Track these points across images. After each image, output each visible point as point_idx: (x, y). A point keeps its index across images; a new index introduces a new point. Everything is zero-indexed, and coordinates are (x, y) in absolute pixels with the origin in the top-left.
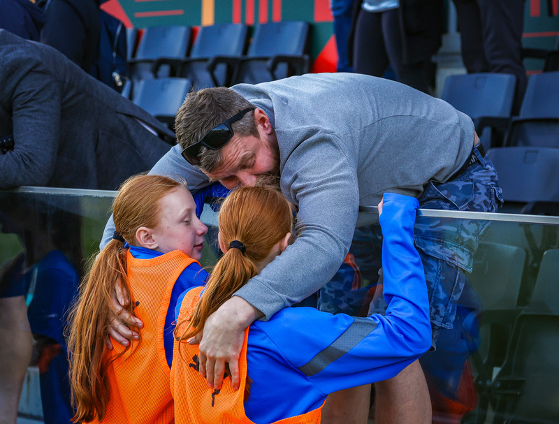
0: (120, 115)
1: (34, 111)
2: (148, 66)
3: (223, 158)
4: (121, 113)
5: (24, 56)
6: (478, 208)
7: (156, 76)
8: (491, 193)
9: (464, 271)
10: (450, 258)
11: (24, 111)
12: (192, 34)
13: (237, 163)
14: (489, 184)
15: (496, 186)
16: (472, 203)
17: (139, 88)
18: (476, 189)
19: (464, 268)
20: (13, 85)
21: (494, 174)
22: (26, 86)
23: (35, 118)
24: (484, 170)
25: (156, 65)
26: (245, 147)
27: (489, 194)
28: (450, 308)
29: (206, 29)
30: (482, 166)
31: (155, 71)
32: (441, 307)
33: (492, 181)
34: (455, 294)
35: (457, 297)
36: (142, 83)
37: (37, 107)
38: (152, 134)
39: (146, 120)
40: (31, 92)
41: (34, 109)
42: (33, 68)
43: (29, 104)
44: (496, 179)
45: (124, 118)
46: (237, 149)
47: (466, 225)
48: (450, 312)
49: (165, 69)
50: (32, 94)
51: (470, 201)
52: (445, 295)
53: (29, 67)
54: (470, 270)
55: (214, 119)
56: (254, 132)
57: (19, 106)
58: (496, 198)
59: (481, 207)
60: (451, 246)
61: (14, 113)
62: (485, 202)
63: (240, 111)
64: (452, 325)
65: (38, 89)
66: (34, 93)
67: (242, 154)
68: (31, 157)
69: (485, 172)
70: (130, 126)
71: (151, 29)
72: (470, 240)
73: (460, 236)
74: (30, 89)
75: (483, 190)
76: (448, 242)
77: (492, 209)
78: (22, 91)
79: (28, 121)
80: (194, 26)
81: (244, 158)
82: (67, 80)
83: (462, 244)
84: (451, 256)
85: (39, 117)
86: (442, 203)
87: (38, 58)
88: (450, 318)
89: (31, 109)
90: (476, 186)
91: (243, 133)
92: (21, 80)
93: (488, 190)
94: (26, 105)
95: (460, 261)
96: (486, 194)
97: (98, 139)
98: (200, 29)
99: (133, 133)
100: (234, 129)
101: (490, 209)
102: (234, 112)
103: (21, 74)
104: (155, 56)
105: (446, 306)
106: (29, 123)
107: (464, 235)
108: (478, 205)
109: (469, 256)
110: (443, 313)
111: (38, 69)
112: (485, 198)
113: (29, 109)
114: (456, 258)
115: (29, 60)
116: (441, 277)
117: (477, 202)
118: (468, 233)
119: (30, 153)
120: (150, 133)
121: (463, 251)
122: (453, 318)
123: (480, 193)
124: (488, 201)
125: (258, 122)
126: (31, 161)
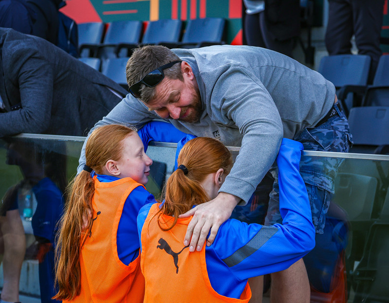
0: (95, 85)
1: (32, 84)
2: (112, 49)
3: (156, 93)
4: (96, 84)
5: (26, 47)
6: (337, 148)
7: (118, 56)
8: (345, 137)
9: (329, 193)
10: (320, 184)
11: (26, 84)
12: (143, 27)
13: (167, 98)
14: (344, 131)
15: (349, 133)
16: (333, 145)
17: (106, 64)
18: (336, 135)
19: (329, 191)
20: (18, 68)
21: (347, 124)
22: (26, 68)
23: (33, 88)
24: (341, 120)
25: (118, 48)
26: (173, 87)
27: (344, 138)
28: (321, 219)
29: (153, 23)
30: (340, 117)
31: (117, 53)
32: (315, 218)
33: (346, 129)
34: (324, 209)
35: (325, 212)
36: (108, 61)
37: (34, 81)
38: (119, 98)
39: (114, 88)
40: (30, 71)
41: (32, 82)
42: (32, 55)
43: (29, 79)
44: (349, 127)
45: (98, 87)
46: (166, 87)
47: (329, 161)
48: (321, 222)
49: (124, 51)
50: (31, 73)
51: (332, 143)
52: (318, 211)
53: (29, 55)
54: (333, 192)
55: (151, 66)
56: (180, 77)
57: (22, 81)
58: (348, 141)
59: (339, 147)
60: (320, 176)
61: (20, 86)
62: (341, 144)
63: (170, 62)
64: (323, 231)
65: (35, 69)
66: (33, 71)
67: (170, 92)
68: (30, 114)
69: (341, 122)
70: (102, 92)
71: (114, 23)
72: (332, 171)
73: (326, 168)
74: (30, 69)
75: (340, 135)
76: (318, 173)
77: (346, 148)
78: (24, 71)
79: (29, 90)
80: (145, 21)
81: (172, 95)
82: (57, 63)
83: (327, 174)
84: (320, 183)
85: (37, 88)
86: (313, 145)
87: (35, 48)
88: (321, 226)
89: (31, 82)
90: (335, 133)
91: (171, 77)
92: (24, 64)
93: (343, 135)
94: (28, 80)
95: (327, 186)
96: (341, 138)
97: (80, 103)
98: (149, 23)
99: (105, 97)
100: (165, 73)
101: (344, 148)
102: (166, 62)
103: (24, 60)
104: (117, 42)
105: (319, 218)
106: (30, 92)
107: (328, 167)
108: (337, 146)
109: (332, 182)
110: (316, 223)
111: (36, 56)
112: (341, 141)
113: (29, 83)
114: (324, 184)
115: (29, 50)
116: (315, 198)
117: (336, 144)
118: (331, 166)
119: (29, 111)
120: (117, 96)
121: (328, 179)
122: (323, 226)
123: (338, 138)
124: (343, 143)
125: (184, 71)
126: (30, 116)
